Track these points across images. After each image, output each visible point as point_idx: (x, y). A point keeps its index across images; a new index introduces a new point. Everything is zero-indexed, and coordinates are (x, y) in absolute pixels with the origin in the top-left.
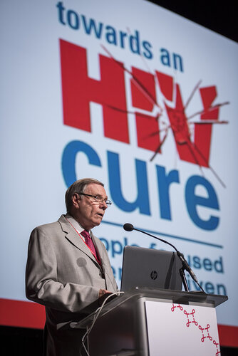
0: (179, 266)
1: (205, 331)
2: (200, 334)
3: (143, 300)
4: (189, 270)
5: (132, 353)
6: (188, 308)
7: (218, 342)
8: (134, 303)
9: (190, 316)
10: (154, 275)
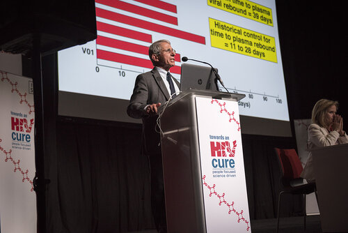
0: (214, 77)
1: (231, 116)
2: (228, 117)
3: (194, 96)
4: (219, 79)
5: (187, 129)
6: (221, 101)
7: (239, 122)
8: (189, 98)
9: (223, 106)
10: (200, 82)
